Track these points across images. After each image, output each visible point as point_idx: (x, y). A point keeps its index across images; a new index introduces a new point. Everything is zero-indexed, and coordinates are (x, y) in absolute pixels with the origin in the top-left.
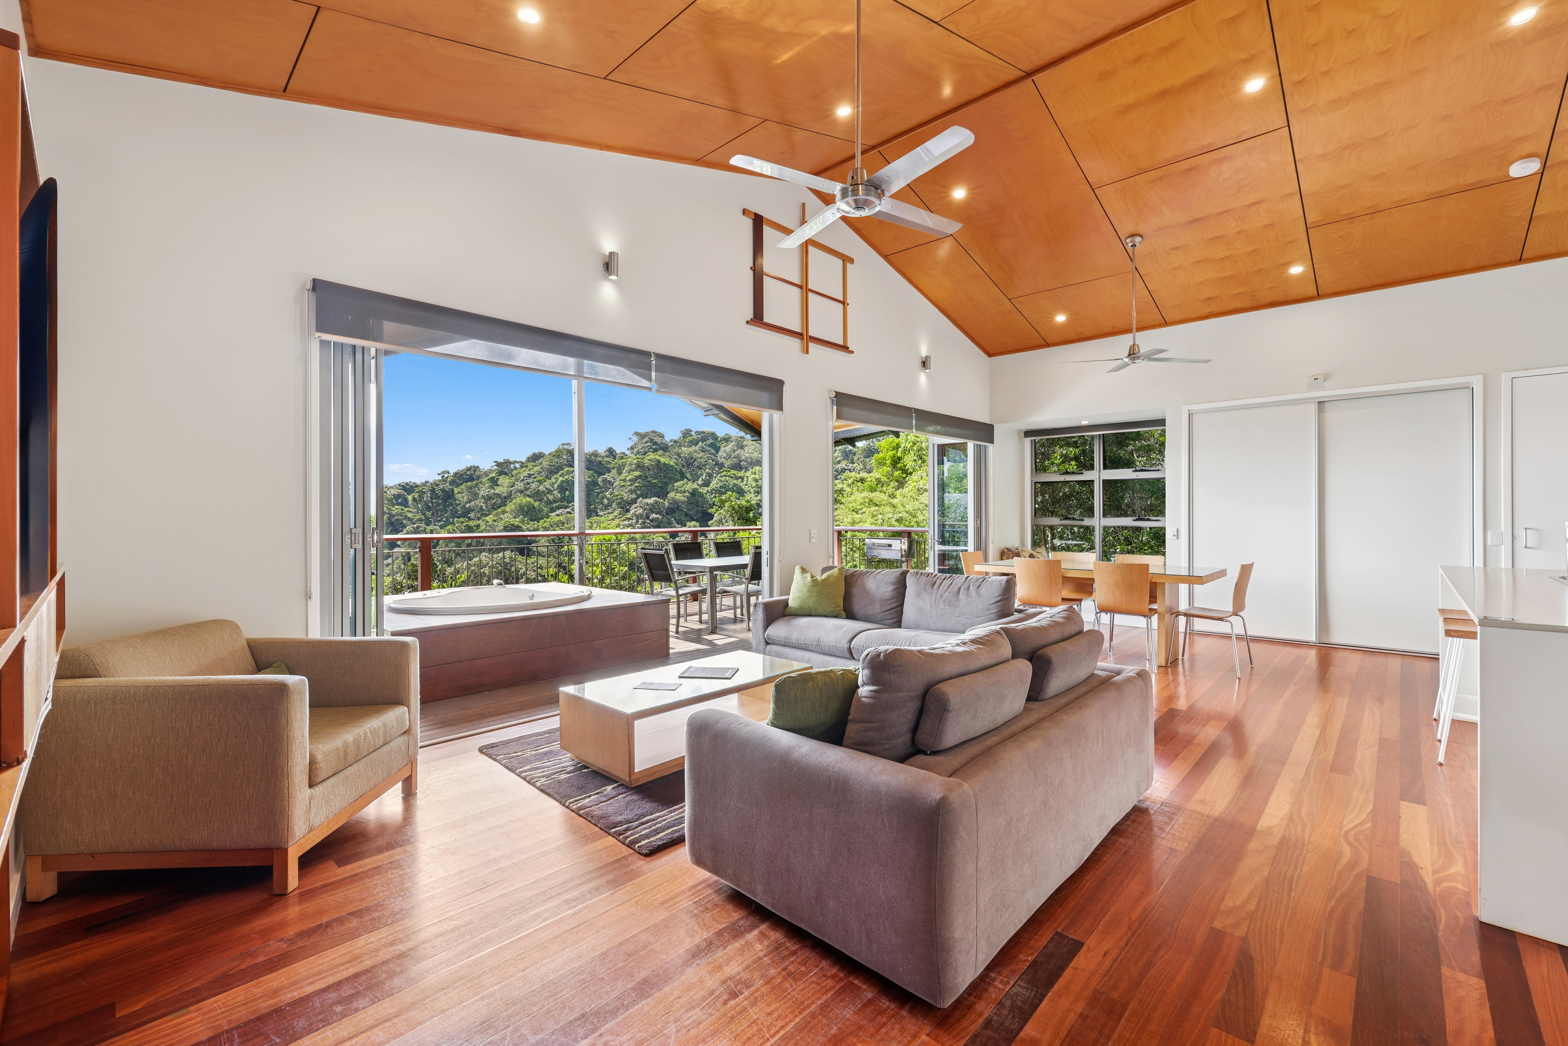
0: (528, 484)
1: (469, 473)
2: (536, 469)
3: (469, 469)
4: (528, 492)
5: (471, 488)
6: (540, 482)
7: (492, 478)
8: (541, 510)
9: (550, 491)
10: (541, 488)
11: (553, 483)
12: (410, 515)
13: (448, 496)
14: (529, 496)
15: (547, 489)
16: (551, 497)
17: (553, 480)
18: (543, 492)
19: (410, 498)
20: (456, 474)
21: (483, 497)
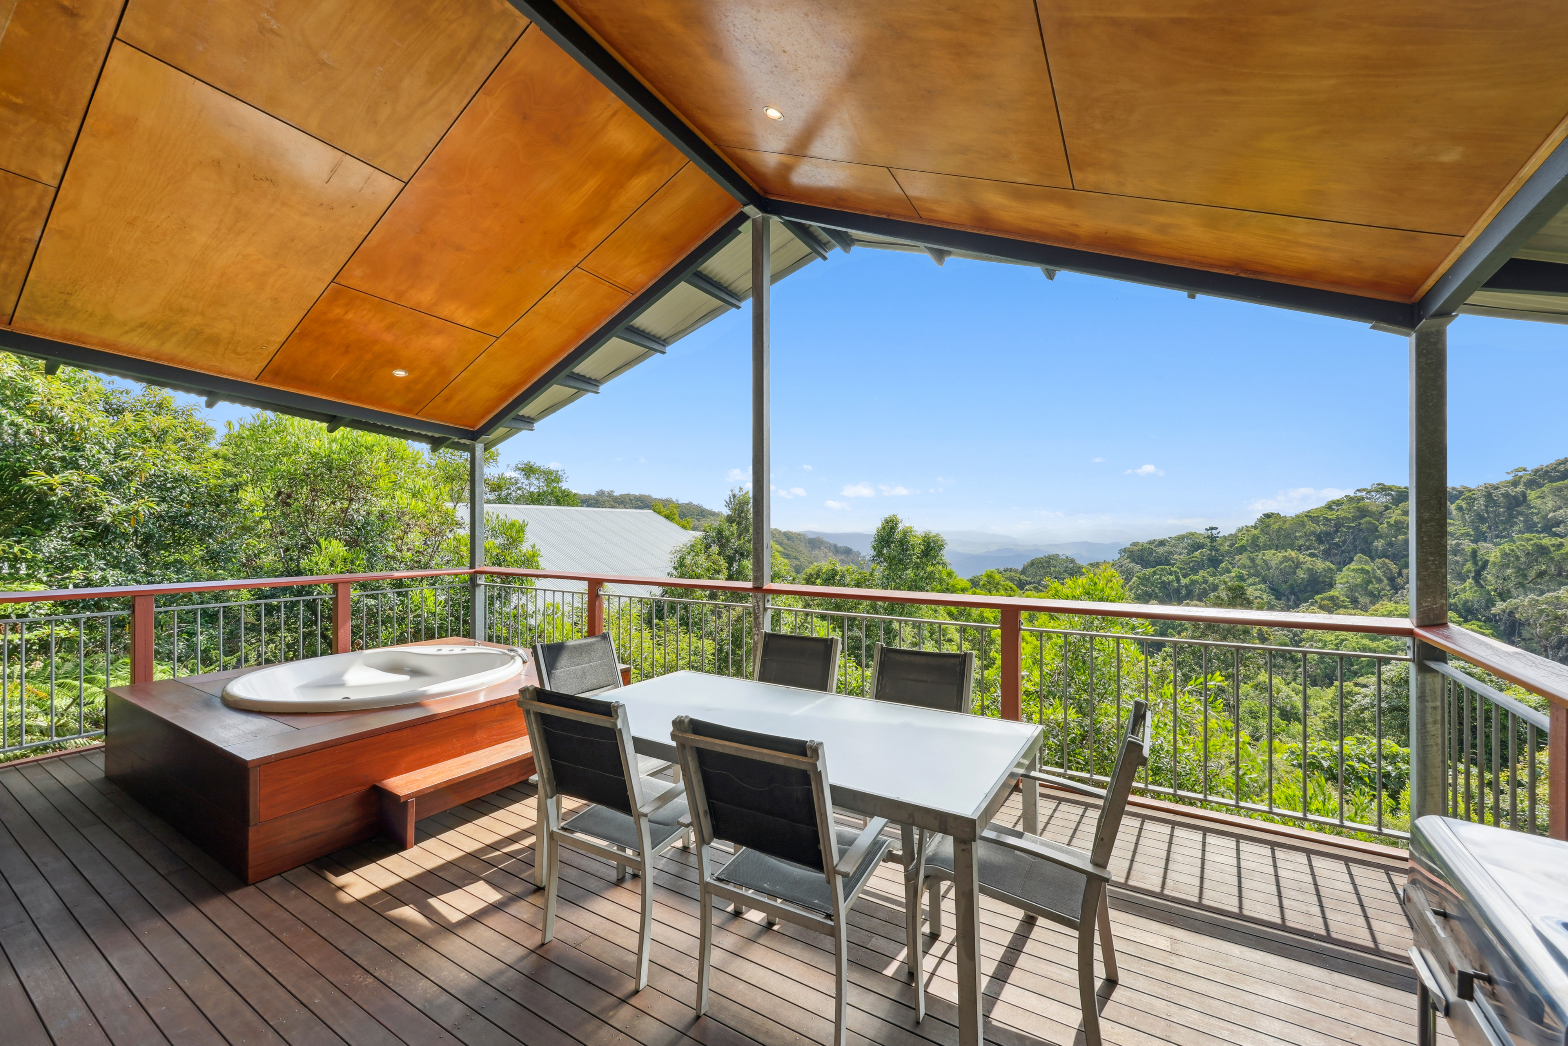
20: (1538, 471)
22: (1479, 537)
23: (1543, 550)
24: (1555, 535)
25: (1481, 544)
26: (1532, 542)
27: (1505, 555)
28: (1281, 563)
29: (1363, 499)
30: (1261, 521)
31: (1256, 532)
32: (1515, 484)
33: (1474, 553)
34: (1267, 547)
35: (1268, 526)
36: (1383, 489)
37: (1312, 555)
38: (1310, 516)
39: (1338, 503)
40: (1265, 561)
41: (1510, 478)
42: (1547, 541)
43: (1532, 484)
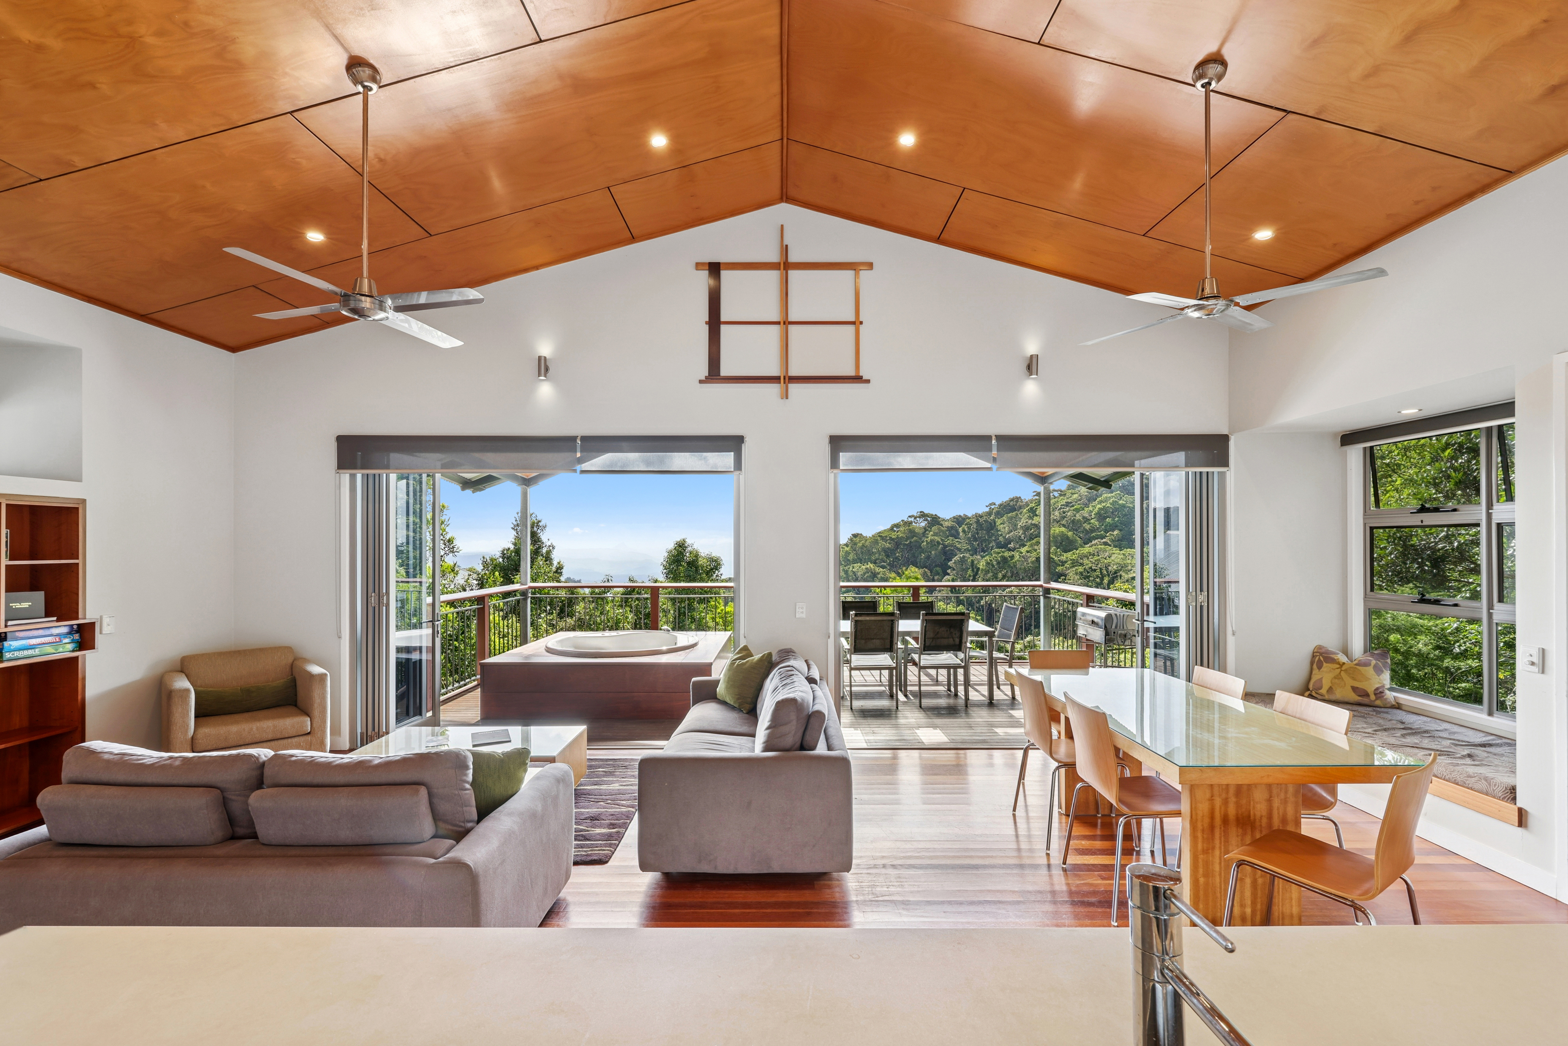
0: (1064, 512)
1: (1011, 503)
2: (1075, 496)
3: (1012, 500)
4: (1064, 522)
5: (1011, 518)
6: (1077, 510)
7: (1031, 509)
8: (1075, 541)
9: (1086, 520)
10: (1078, 517)
11: (1091, 512)
12: (959, 546)
13: (992, 526)
14: (1064, 526)
15: (1084, 518)
16: (1087, 527)
17: (1091, 508)
18: (1079, 521)
19: (960, 530)
20: (1000, 505)
21: (1022, 527)
22: (974, 552)
23: (1004, 559)
24: (1010, 550)
25: (975, 556)
26: (1000, 555)
27: (988, 563)
28: (865, 574)
29: (911, 523)
30: (851, 540)
31: (847, 549)
32: (989, 514)
33: (973, 561)
34: (855, 562)
35: (855, 544)
36: (923, 515)
37: (883, 567)
38: (880, 536)
39: (897, 526)
40: (854, 572)
41: (987, 509)
42: (1007, 554)
43: (999, 514)
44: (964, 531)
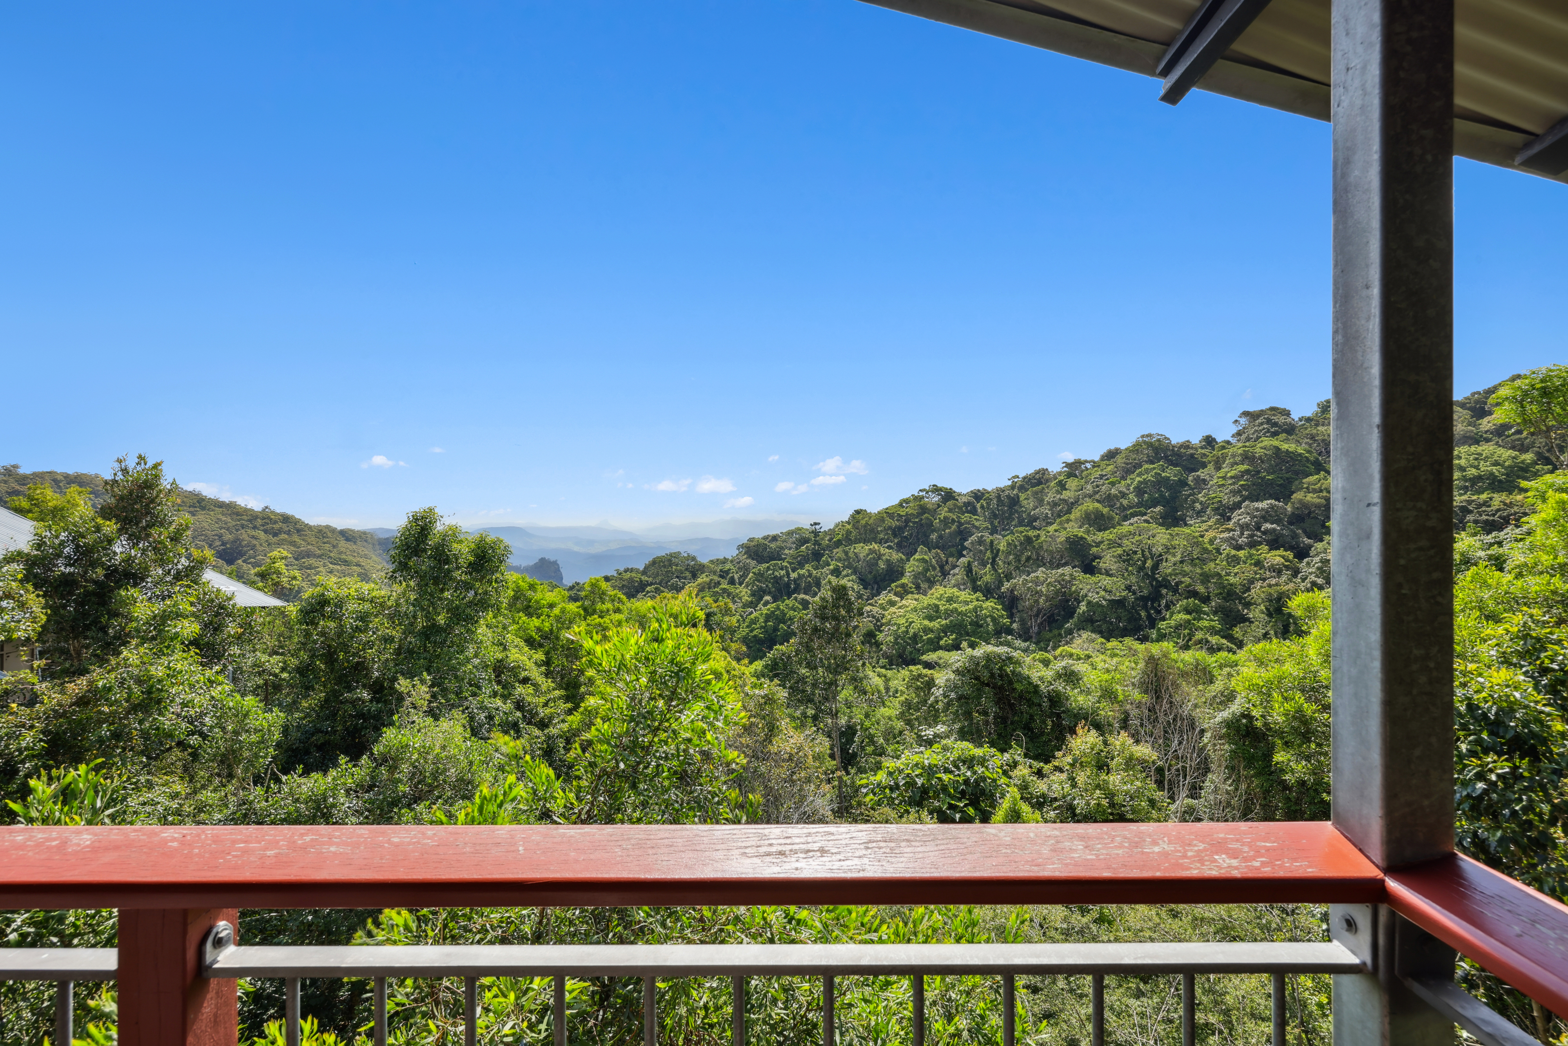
0: (1098, 486)
1: (1037, 476)
2: (1110, 468)
3: (1037, 472)
4: (1097, 497)
5: (1036, 493)
6: (1113, 484)
7: (1060, 482)
8: (1111, 518)
9: (1124, 495)
11: (1129, 485)
12: (977, 524)
13: (1014, 502)
14: (1098, 501)
15: (1120, 492)
16: (1125, 502)
17: (1129, 481)
18: (1115, 496)
19: (978, 505)
20: (1024, 478)
21: (1048, 503)
22: (993, 531)
23: (1029, 540)
24: (1034, 528)
25: (996, 536)
26: (1023, 534)
27: (1009, 544)
28: (868, 555)
29: (923, 497)
30: (853, 516)
31: (849, 527)
32: (1013, 487)
33: (992, 542)
34: (858, 541)
35: (858, 522)
36: (936, 489)
37: (889, 547)
38: (888, 513)
39: (906, 501)
40: (856, 554)
41: (1010, 483)
42: (1031, 533)
43: (1022, 488)
44: (982, 507)
